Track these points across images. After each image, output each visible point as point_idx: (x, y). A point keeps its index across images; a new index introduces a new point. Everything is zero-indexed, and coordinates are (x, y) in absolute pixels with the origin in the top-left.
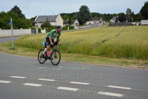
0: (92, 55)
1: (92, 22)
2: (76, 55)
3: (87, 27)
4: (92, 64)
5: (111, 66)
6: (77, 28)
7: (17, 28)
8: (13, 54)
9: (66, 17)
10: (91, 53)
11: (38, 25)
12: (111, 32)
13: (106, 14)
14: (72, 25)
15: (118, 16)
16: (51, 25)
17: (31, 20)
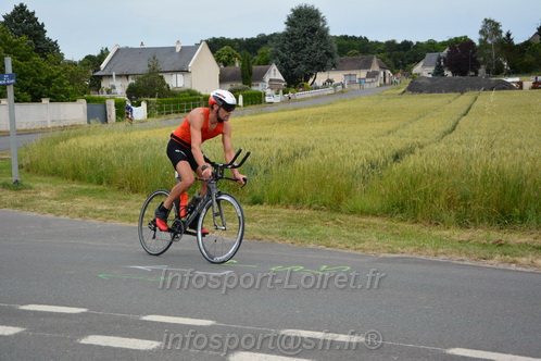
0: (353, 212)
1: (338, 77)
2: (285, 212)
3: (317, 97)
4: (359, 252)
5: (441, 258)
6: (277, 99)
7: (29, 97)
8: (16, 206)
9: (229, 56)
10: (347, 204)
11: (114, 87)
12: (422, 115)
13: (393, 42)
14: (254, 89)
15: (445, 52)
16: (168, 87)
17: (84, 65)
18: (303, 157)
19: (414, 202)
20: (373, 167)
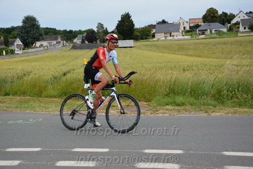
0: (47, 97)
1: (45, 43)
2: (18, 98)
3: (37, 51)
4: (47, 113)
6: (20, 52)
10: (44, 94)
12: (76, 58)
13: (66, 30)
14: (10, 48)
15: (85, 34)
20: (55, 79)
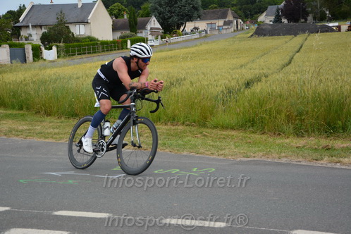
0: (216, 127)
1: (202, 25)
3: (187, 41)
4: (221, 157)
5: (283, 160)
6: (157, 43)
9: (119, 10)
10: (211, 121)
11: (30, 35)
12: (265, 53)
14: (139, 35)
15: (282, 4)
16: (73, 35)
17: (7, 18)
18: (177, 86)
19: (262, 118)
20: (230, 92)
